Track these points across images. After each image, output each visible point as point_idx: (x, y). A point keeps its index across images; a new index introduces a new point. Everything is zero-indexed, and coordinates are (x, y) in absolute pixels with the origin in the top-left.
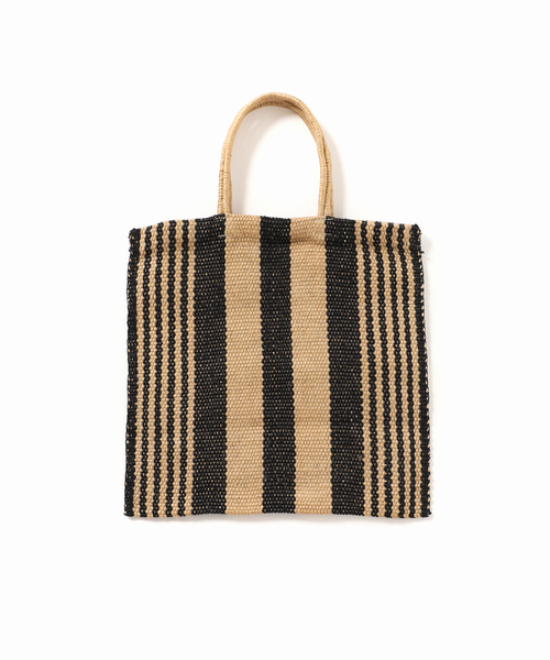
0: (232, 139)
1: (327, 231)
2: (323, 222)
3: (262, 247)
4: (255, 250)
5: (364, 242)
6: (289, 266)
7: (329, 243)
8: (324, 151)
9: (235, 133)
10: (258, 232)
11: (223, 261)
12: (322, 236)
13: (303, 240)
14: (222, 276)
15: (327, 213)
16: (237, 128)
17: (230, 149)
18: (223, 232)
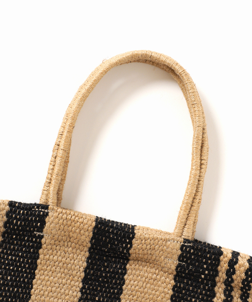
0: (80, 106)
1: (181, 258)
2: (178, 246)
3: (88, 258)
4: (79, 261)
5: (228, 283)
6: (121, 291)
7: (180, 275)
8: (201, 146)
9: (85, 97)
10: (88, 240)
11: (34, 266)
12: (172, 263)
13: (146, 260)
14: (29, 286)
15: (187, 234)
16: (89, 91)
17: (74, 119)
18: (41, 229)
